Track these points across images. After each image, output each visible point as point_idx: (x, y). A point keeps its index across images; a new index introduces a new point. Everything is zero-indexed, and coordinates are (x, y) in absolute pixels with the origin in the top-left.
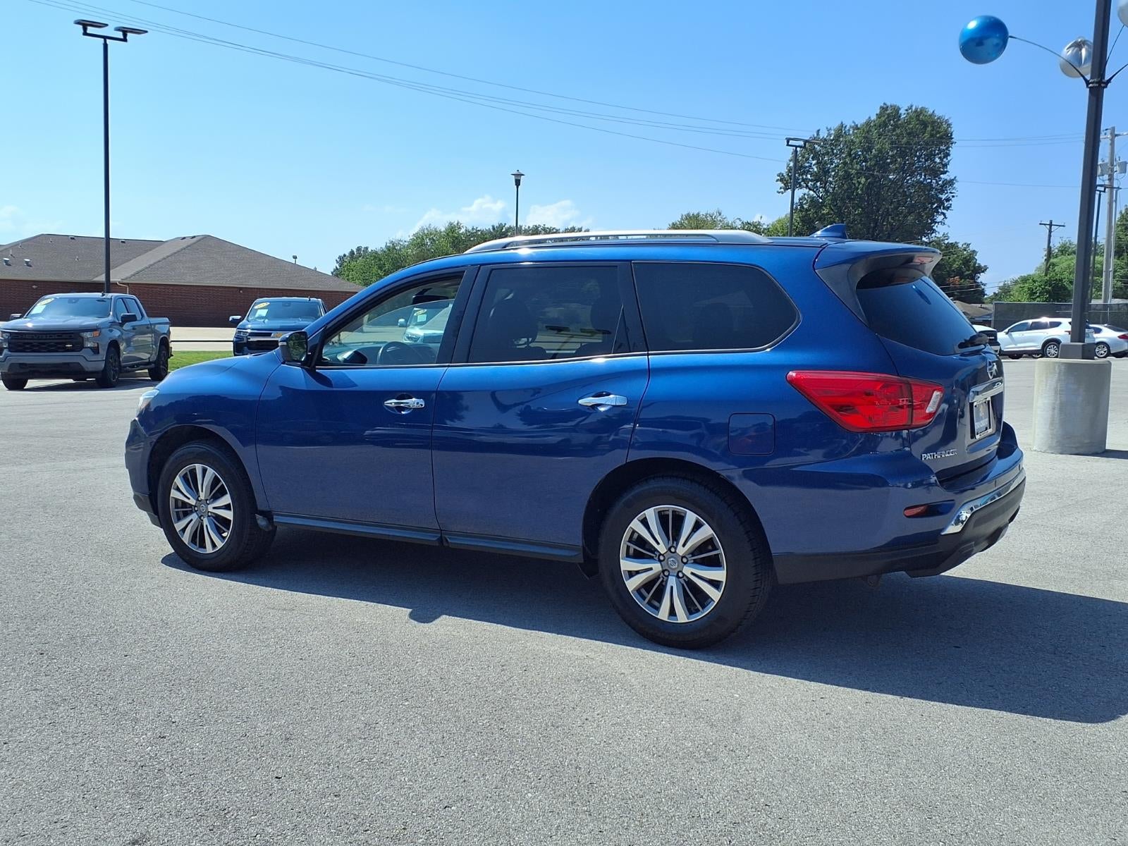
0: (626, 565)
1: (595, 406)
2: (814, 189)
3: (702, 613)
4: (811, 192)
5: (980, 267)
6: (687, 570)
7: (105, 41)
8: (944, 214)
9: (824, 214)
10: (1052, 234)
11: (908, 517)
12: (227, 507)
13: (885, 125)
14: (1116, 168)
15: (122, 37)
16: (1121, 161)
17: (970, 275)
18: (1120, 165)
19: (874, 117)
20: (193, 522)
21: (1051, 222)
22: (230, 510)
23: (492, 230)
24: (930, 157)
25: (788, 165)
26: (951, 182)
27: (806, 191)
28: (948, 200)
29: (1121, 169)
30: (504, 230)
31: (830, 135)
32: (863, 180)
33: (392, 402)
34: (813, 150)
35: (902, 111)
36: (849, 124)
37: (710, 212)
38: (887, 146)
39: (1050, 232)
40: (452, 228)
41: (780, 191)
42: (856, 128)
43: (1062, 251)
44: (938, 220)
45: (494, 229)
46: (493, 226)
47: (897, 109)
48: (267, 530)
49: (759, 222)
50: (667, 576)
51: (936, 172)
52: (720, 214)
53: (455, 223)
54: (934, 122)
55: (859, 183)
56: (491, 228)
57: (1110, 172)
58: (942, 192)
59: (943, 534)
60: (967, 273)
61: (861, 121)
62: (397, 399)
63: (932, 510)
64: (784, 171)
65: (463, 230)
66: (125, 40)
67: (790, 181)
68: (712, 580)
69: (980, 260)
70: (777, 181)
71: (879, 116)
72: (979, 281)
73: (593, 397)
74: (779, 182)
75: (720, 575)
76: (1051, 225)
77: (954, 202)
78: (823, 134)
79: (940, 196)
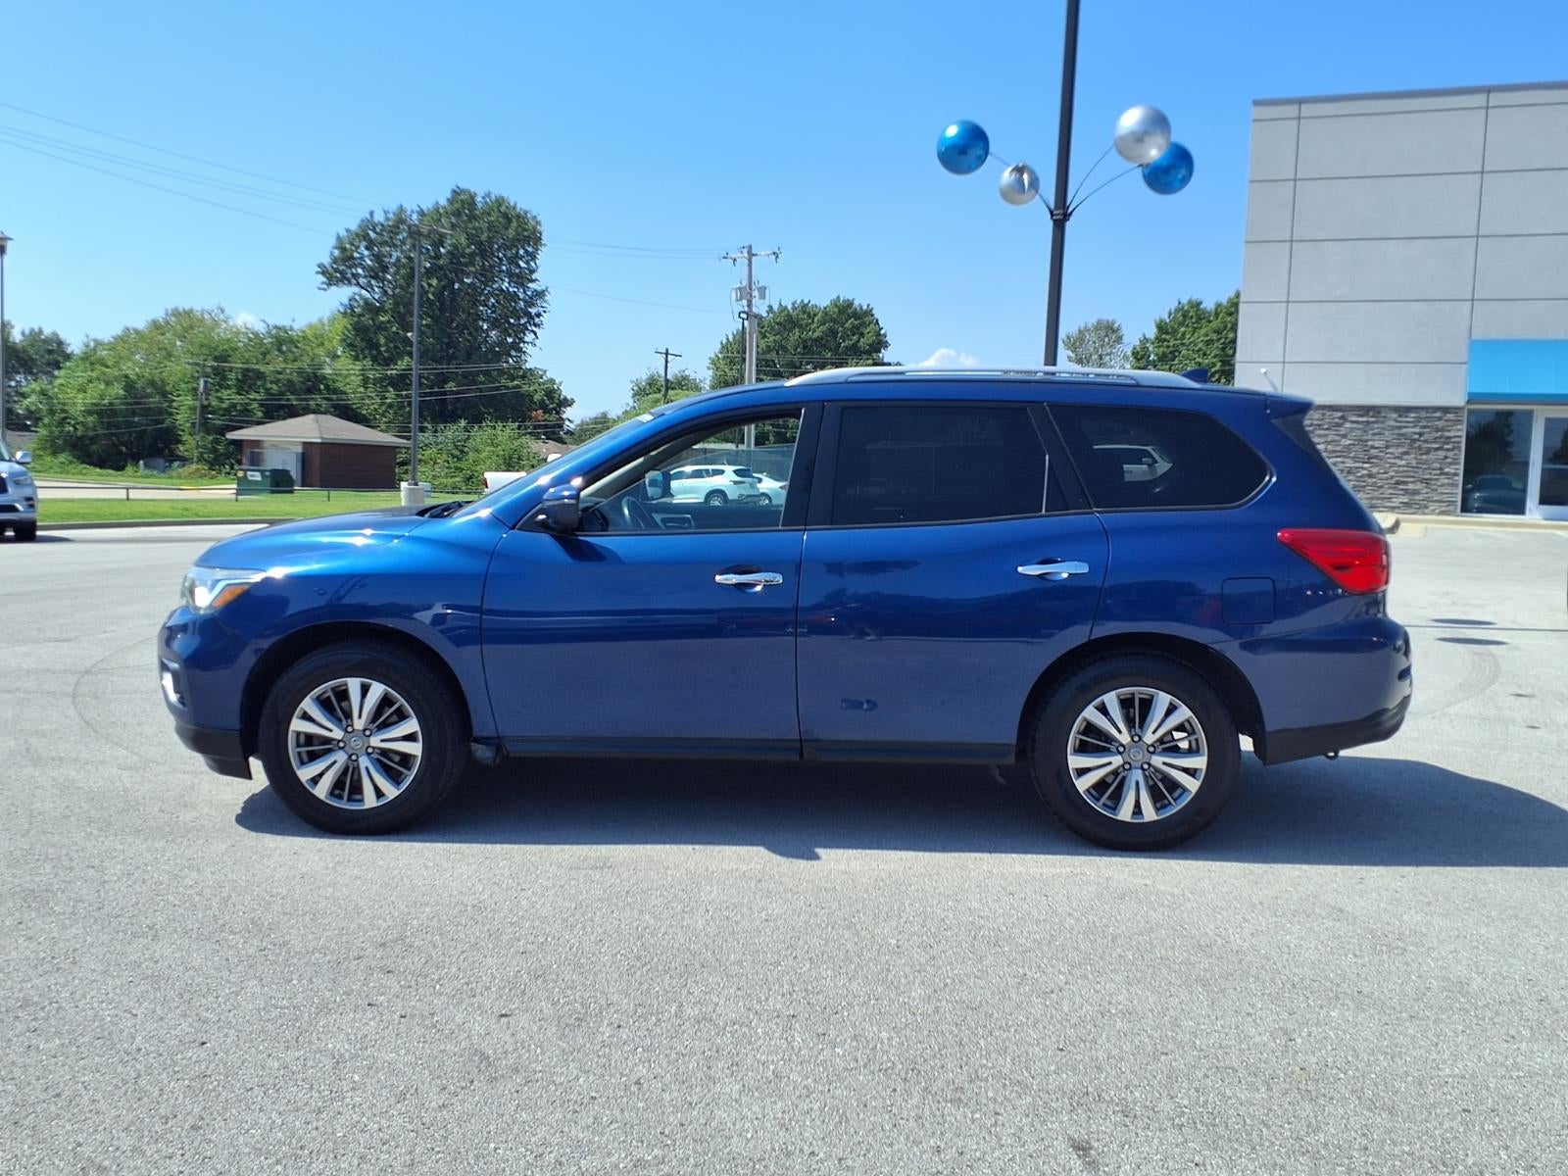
2: (368, 287)
4: (364, 292)
5: (565, 399)
8: (535, 334)
9: (382, 322)
10: (669, 365)
13: (457, 214)
14: (755, 293)
16: (760, 285)
17: (555, 409)
18: (759, 289)
19: (443, 202)
20: (336, 765)
21: (667, 350)
24: (514, 260)
25: (332, 254)
26: (540, 294)
27: (356, 289)
28: (539, 315)
29: (760, 295)
31: (387, 219)
32: (434, 282)
34: (366, 237)
35: (479, 199)
36: (410, 206)
37: (207, 307)
38: (463, 241)
39: (667, 362)
41: (321, 286)
42: (422, 213)
43: (650, 384)
44: (526, 339)
47: (472, 197)
49: (291, 327)
51: (522, 279)
52: (223, 311)
54: (518, 216)
55: (430, 285)
57: (749, 297)
58: (533, 305)
60: (551, 406)
61: (427, 205)
64: (326, 261)
67: (336, 273)
69: (566, 392)
70: (318, 273)
71: (451, 201)
72: (564, 416)
74: (320, 276)
76: (667, 354)
77: (545, 318)
78: (379, 218)
79: (530, 310)
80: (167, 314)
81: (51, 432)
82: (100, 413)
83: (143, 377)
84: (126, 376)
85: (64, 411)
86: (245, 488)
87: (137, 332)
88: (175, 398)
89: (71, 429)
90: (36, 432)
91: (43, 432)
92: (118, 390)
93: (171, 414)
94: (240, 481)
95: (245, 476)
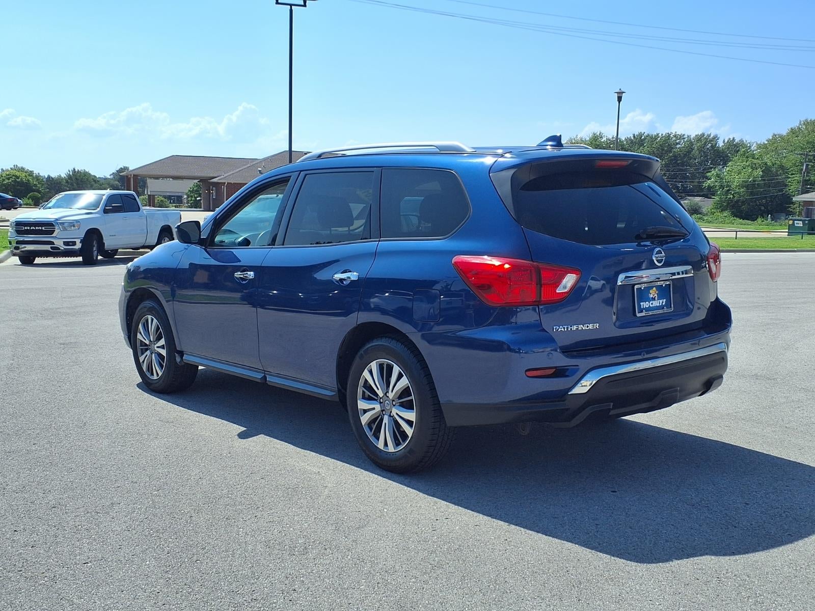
0: (362, 405)
1: (341, 280)
3: (403, 445)
6: (395, 411)
7: (291, 8)
11: (528, 376)
12: (162, 347)
15: (303, 4)
20: (148, 356)
22: (164, 349)
23: (632, 138)
30: (643, 138)
33: (238, 275)
40: (595, 137)
45: (634, 137)
46: (634, 135)
48: (180, 365)
50: (384, 415)
53: (598, 134)
56: (632, 136)
59: (569, 393)
62: (241, 272)
63: (560, 372)
65: (604, 139)
66: (305, 5)
68: (408, 420)
73: (342, 273)
75: (411, 416)
80: (800, 124)
81: (720, 198)
82: (747, 187)
83: (775, 163)
84: (766, 164)
85: (728, 186)
86: (792, 231)
87: (781, 136)
88: (790, 176)
89: (732, 196)
90: (714, 198)
91: (717, 198)
92: (759, 172)
93: (786, 185)
94: (790, 227)
95: (794, 223)
